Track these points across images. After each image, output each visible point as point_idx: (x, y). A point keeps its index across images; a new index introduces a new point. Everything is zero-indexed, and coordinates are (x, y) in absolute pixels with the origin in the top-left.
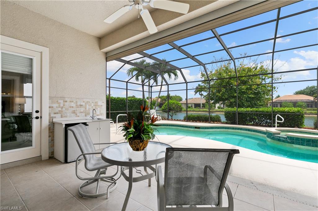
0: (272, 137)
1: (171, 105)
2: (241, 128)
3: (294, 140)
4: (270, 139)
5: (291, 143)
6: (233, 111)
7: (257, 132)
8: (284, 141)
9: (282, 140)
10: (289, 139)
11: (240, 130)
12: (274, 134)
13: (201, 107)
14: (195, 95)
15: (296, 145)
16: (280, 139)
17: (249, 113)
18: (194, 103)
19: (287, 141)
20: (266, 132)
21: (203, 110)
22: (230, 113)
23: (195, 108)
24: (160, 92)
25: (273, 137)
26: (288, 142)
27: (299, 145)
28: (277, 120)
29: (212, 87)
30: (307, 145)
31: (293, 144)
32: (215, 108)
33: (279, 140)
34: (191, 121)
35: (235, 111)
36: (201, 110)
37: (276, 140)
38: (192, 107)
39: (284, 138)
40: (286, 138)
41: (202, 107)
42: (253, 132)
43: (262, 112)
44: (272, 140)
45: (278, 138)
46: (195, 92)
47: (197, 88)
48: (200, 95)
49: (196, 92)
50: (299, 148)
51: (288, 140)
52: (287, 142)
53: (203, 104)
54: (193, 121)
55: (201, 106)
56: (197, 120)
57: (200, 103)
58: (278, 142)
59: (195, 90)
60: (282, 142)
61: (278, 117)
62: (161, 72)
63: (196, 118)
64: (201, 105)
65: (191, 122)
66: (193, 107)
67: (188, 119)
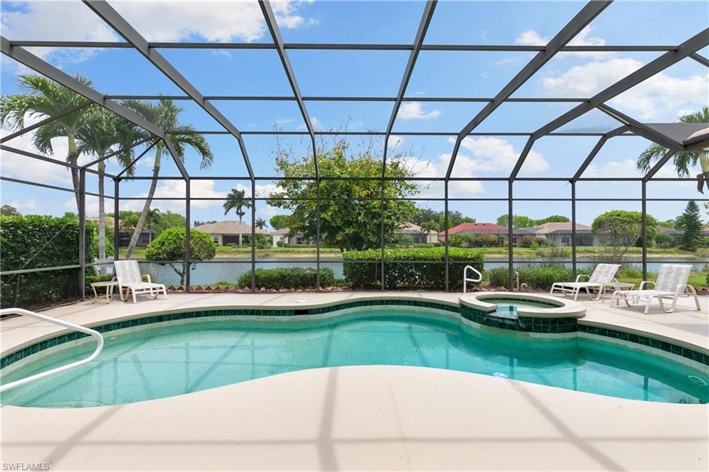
0: (486, 318)
1: (180, 243)
2: (398, 299)
3: (531, 322)
4: (479, 324)
5: (525, 331)
6: (368, 259)
7: (434, 307)
8: (512, 328)
9: (509, 324)
10: (522, 322)
11: (397, 304)
12: (489, 312)
13: (241, 244)
14: (226, 214)
15: (535, 333)
16: (505, 324)
17: (401, 261)
18: (222, 234)
19: (519, 326)
20: (459, 306)
21: (245, 250)
22: (363, 264)
23: (224, 245)
24: (150, 199)
25: (488, 319)
26: (522, 329)
27: (540, 332)
28: (467, 278)
29: (303, 196)
30: (554, 331)
31: (529, 331)
32: (272, 244)
33: (502, 324)
34: (263, 289)
35: (374, 260)
36: (241, 249)
37: (494, 326)
38: (217, 242)
39: (513, 320)
40: (517, 321)
41: (243, 242)
42: (426, 306)
43: (425, 260)
44: (484, 326)
45: (501, 321)
46: (224, 206)
47: (230, 198)
48: (237, 213)
49: (228, 207)
50: (539, 339)
51: (521, 324)
52: (518, 328)
53: (245, 237)
54: (270, 288)
55: (241, 241)
56: (280, 286)
57: (236, 232)
58: (500, 330)
59: (226, 201)
60: (509, 329)
61: (469, 270)
62: (165, 134)
63: (276, 279)
64: (241, 238)
65: (263, 292)
66: (220, 242)
67: (254, 283)
